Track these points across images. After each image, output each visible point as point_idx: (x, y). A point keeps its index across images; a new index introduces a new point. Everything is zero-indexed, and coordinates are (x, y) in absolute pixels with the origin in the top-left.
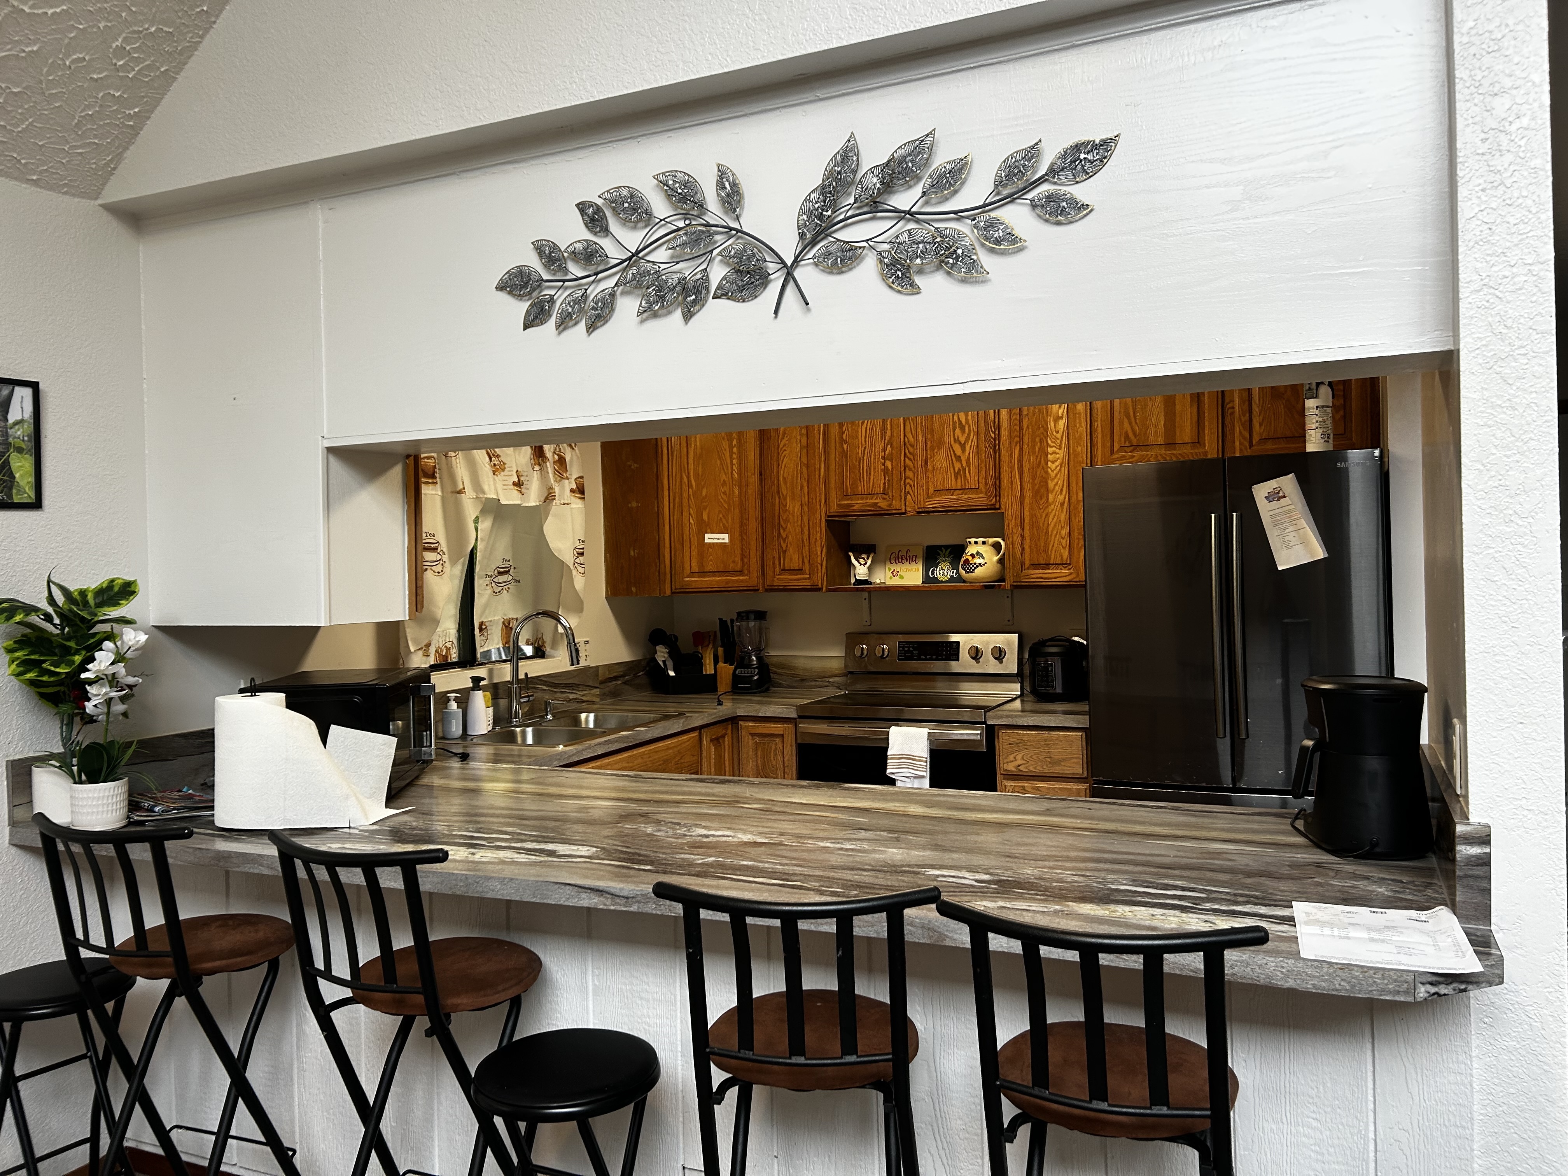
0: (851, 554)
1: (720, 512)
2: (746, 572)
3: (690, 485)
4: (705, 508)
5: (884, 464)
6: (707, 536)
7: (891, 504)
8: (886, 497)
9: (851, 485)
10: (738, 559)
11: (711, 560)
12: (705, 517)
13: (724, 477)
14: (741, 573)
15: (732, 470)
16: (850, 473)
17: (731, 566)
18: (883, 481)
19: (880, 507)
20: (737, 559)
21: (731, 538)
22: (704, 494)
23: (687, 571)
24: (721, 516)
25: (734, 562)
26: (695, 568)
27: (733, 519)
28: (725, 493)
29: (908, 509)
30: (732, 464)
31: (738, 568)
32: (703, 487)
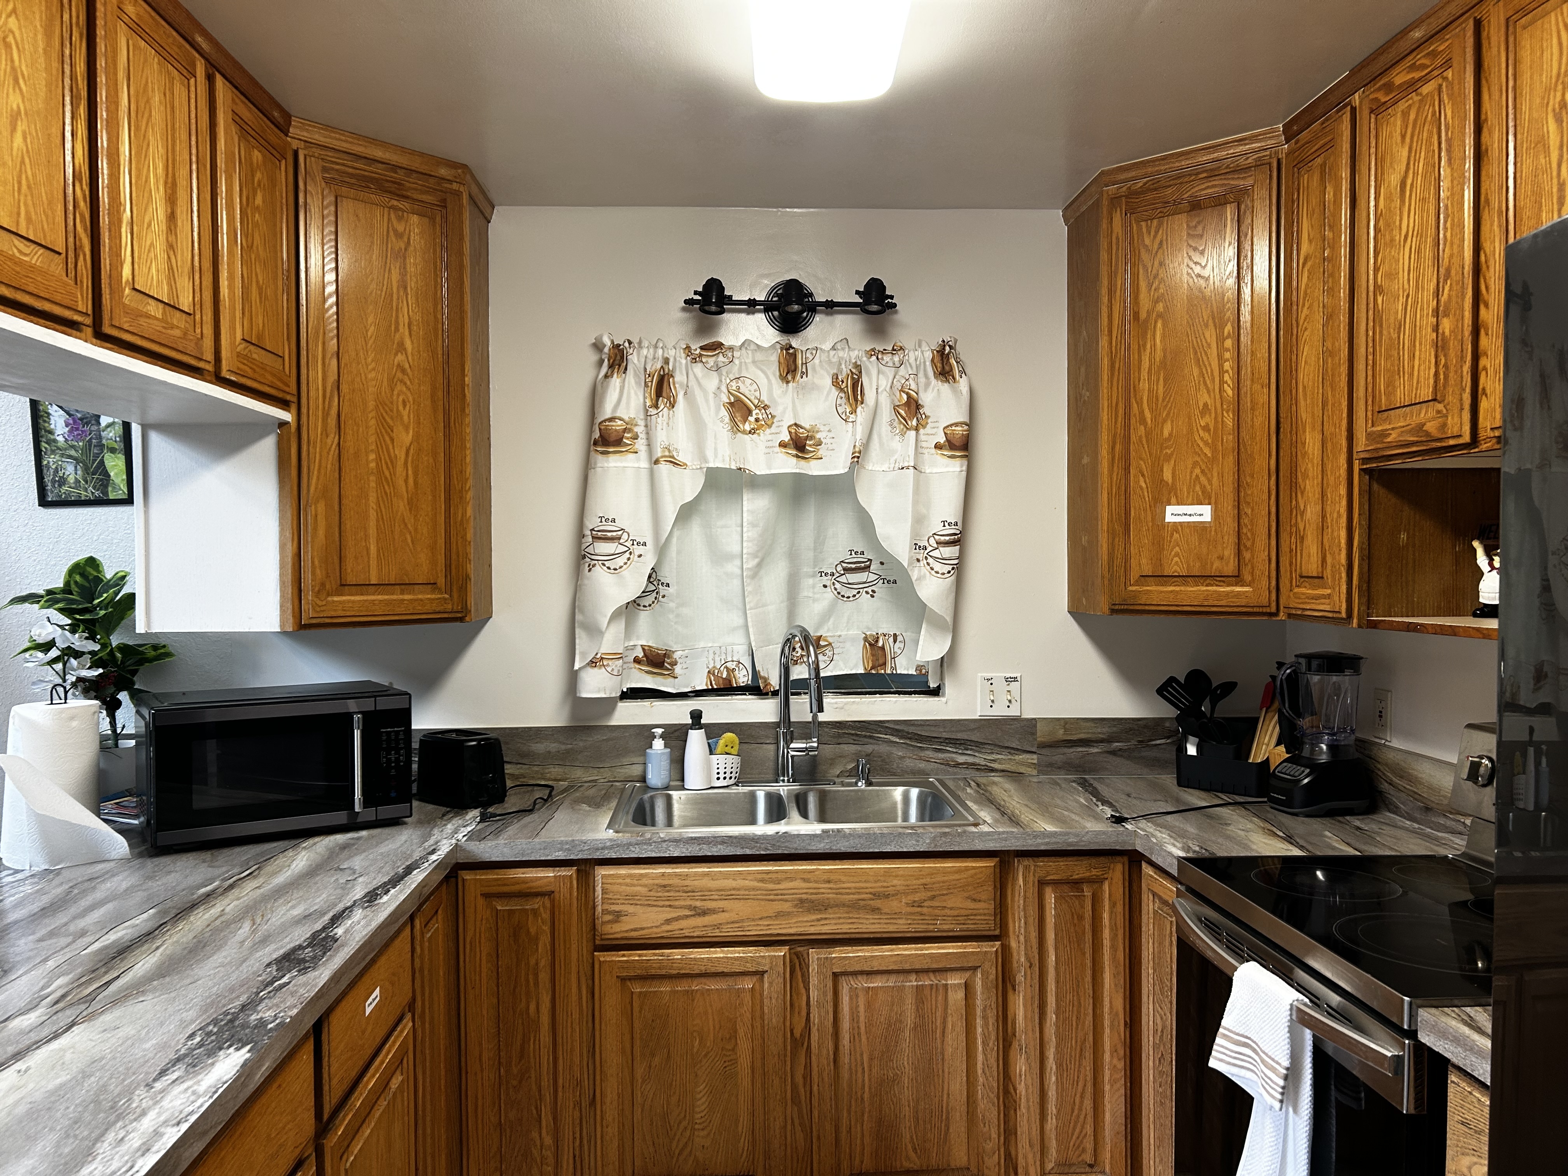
0: (1476, 544)
1: (1195, 464)
2: (1247, 577)
3: (1143, 421)
4: (1168, 458)
5: (1436, 328)
6: (1170, 509)
7: (1444, 425)
8: (1440, 406)
9: (1387, 386)
10: (1229, 552)
11: (1177, 555)
12: (1167, 475)
13: (1204, 398)
14: (1237, 578)
15: (1222, 382)
16: (1386, 360)
17: (1216, 566)
18: (1433, 370)
19: (1427, 434)
20: (1227, 553)
21: (1215, 514)
22: (1166, 433)
23: (1134, 575)
24: (1197, 471)
25: (1221, 558)
26: (1147, 570)
27: (1221, 476)
28: (1206, 428)
29: (1482, 434)
30: (1222, 372)
31: (1230, 568)
32: (1165, 421)
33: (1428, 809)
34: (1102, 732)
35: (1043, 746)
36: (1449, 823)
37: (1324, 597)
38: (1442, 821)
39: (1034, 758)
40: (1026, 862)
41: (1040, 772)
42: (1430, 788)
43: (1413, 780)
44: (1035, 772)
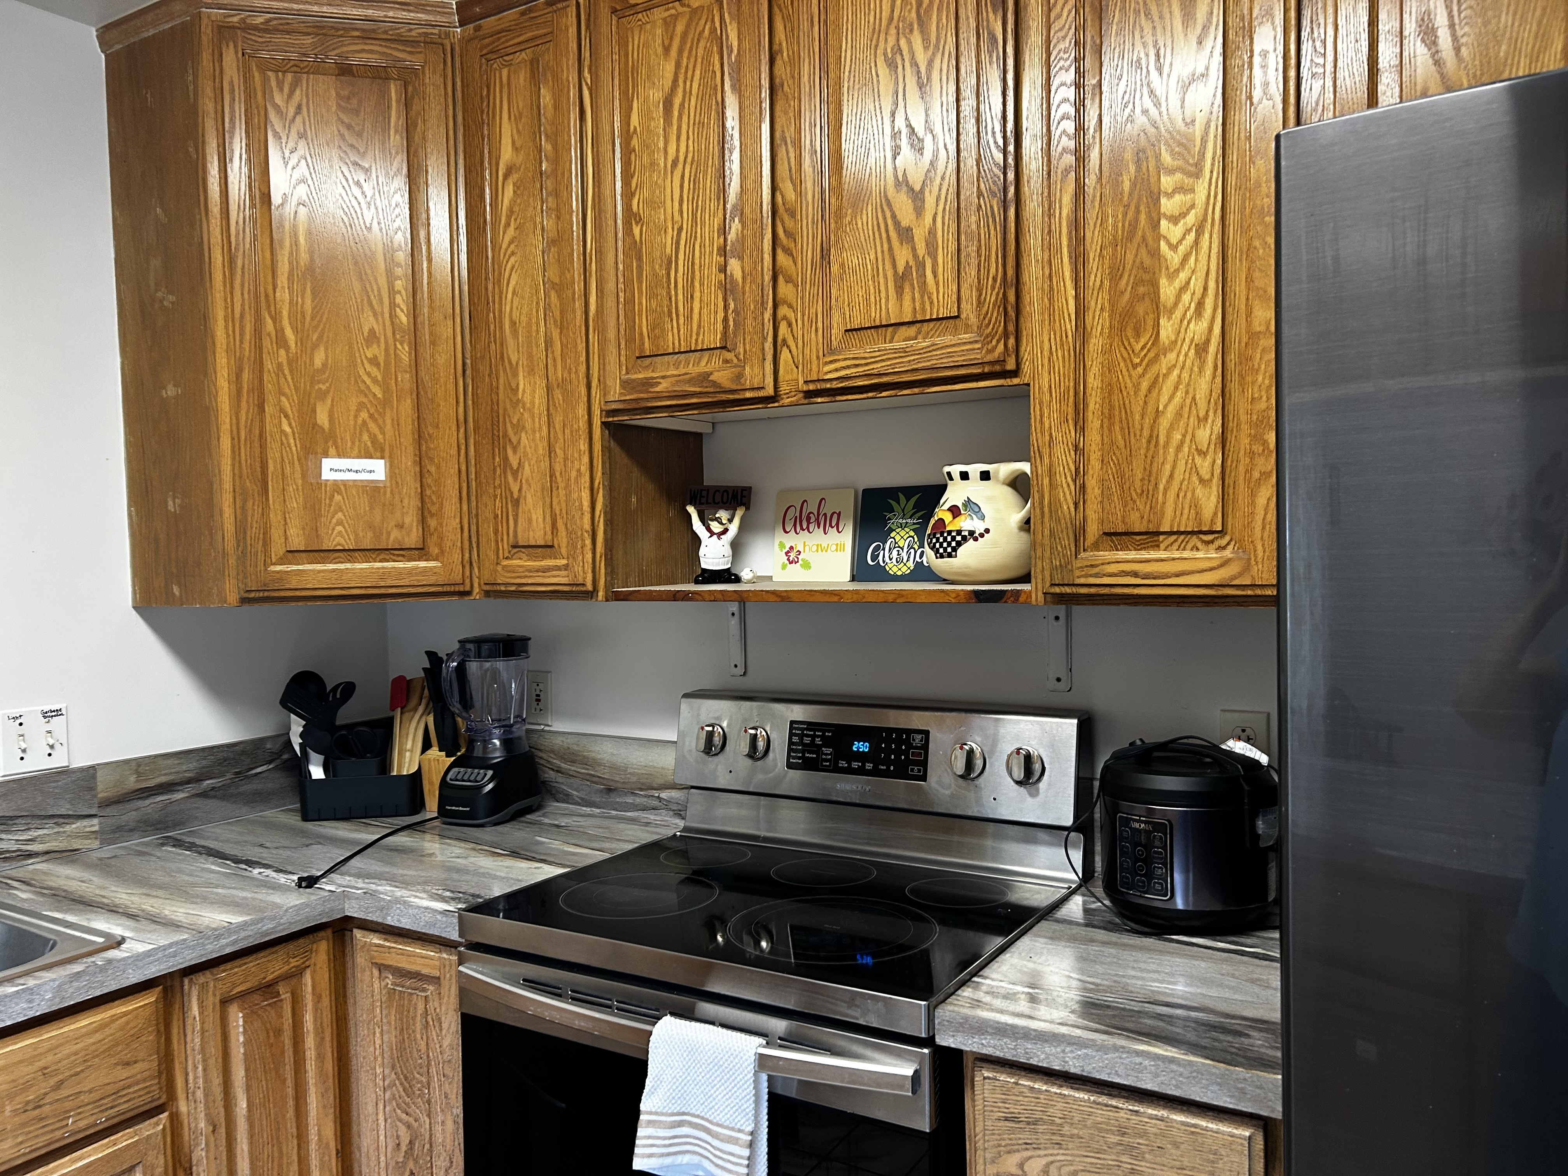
0: (691, 509)
1: (361, 406)
2: (435, 551)
3: (281, 341)
4: (322, 395)
5: (723, 269)
6: (327, 464)
7: (740, 376)
8: (729, 356)
9: (653, 328)
10: (411, 519)
11: (340, 523)
12: (322, 418)
13: (369, 322)
14: (421, 552)
15: (393, 305)
16: (649, 299)
17: (394, 537)
18: (721, 315)
19: (714, 384)
20: (407, 520)
21: (392, 471)
22: (318, 362)
23: (277, 548)
24: (364, 415)
25: (400, 526)
26: (297, 541)
27: (397, 423)
28: (374, 361)
29: (784, 388)
30: (392, 292)
31: (413, 539)
32: (315, 346)
33: (610, 790)
34: (189, 768)
35: (107, 803)
36: (638, 800)
37: (558, 568)
38: (630, 799)
39: (94, 824)
40: (201, 978)
41: (104, 842)
42: (614, 767)
43: (587, 762)
44: (96, 844)
